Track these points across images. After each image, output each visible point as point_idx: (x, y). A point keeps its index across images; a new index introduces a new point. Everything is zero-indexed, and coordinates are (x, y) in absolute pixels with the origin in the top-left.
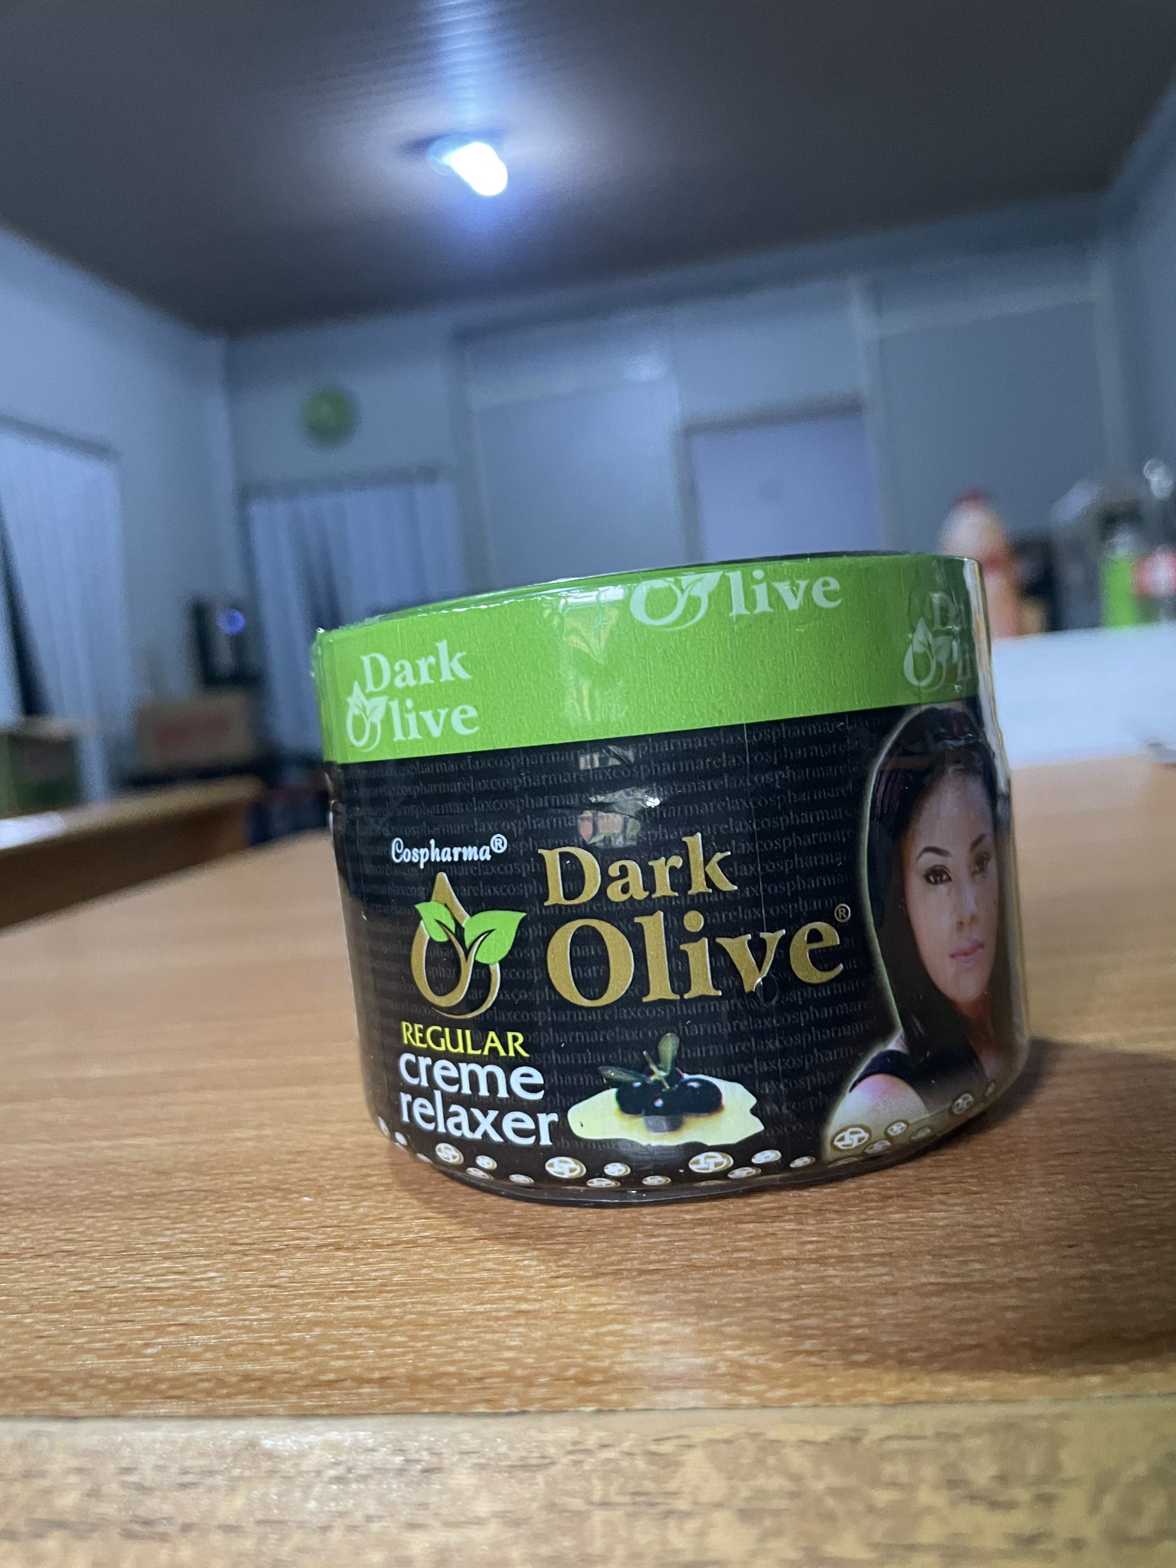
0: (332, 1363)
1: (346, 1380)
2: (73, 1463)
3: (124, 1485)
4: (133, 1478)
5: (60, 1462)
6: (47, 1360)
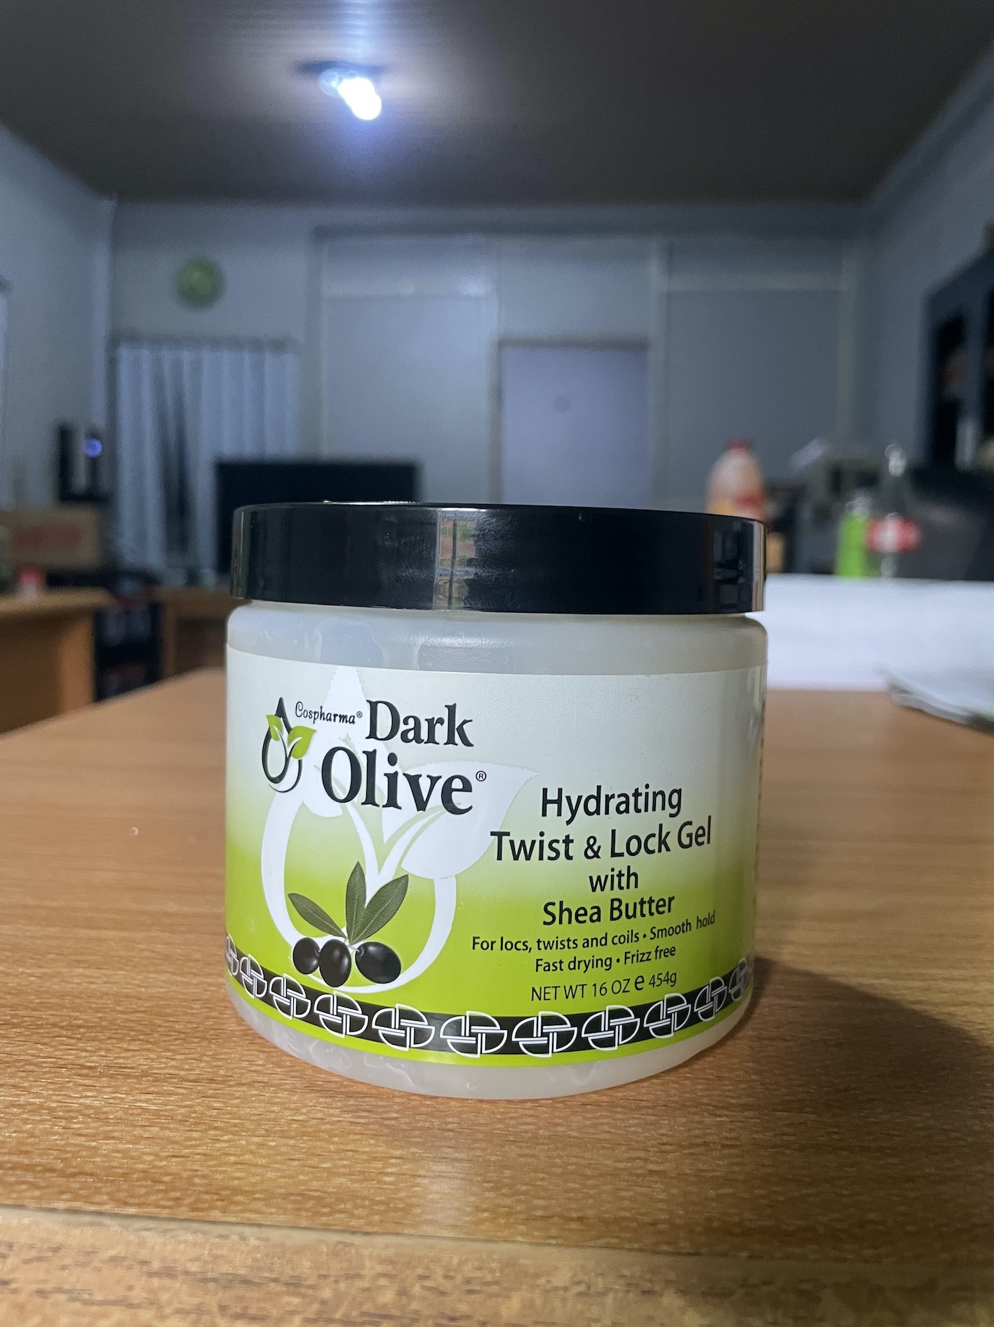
0: (535, 1201)
1: (553, 1217)
2: (380, 1269)
3: (423, 1287)
4: (428, 1283)
5: (371, 1268)
6: (311, 1180)
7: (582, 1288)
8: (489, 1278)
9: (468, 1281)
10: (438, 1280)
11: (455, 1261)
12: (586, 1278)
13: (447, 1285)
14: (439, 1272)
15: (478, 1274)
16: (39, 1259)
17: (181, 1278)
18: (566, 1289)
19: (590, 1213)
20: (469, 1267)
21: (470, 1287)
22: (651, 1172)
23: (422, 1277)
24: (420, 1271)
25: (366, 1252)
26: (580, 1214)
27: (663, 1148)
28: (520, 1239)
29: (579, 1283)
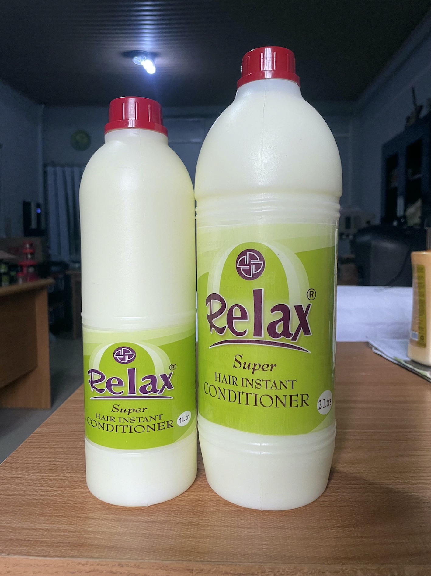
7: (310, 572)
8: (291, 571)
9: (287, 572)
10: (281, 572)
11: (284, 568)
12: (310, 570)
13: (283, 573)
14: (281, 570)
15: (289, 570)
16: (200, 572)
17: (230, 574)
18: (307, 573)
19: (309, 555)
20: (287, 569)
21: (288, 573)
22: (320, 545)
23: (278, 572)
24: (277, 570)
25: (265, 567)
26: (307, 556)
27: (322, 539)
28: (296, 562)
29: (309, 571)
